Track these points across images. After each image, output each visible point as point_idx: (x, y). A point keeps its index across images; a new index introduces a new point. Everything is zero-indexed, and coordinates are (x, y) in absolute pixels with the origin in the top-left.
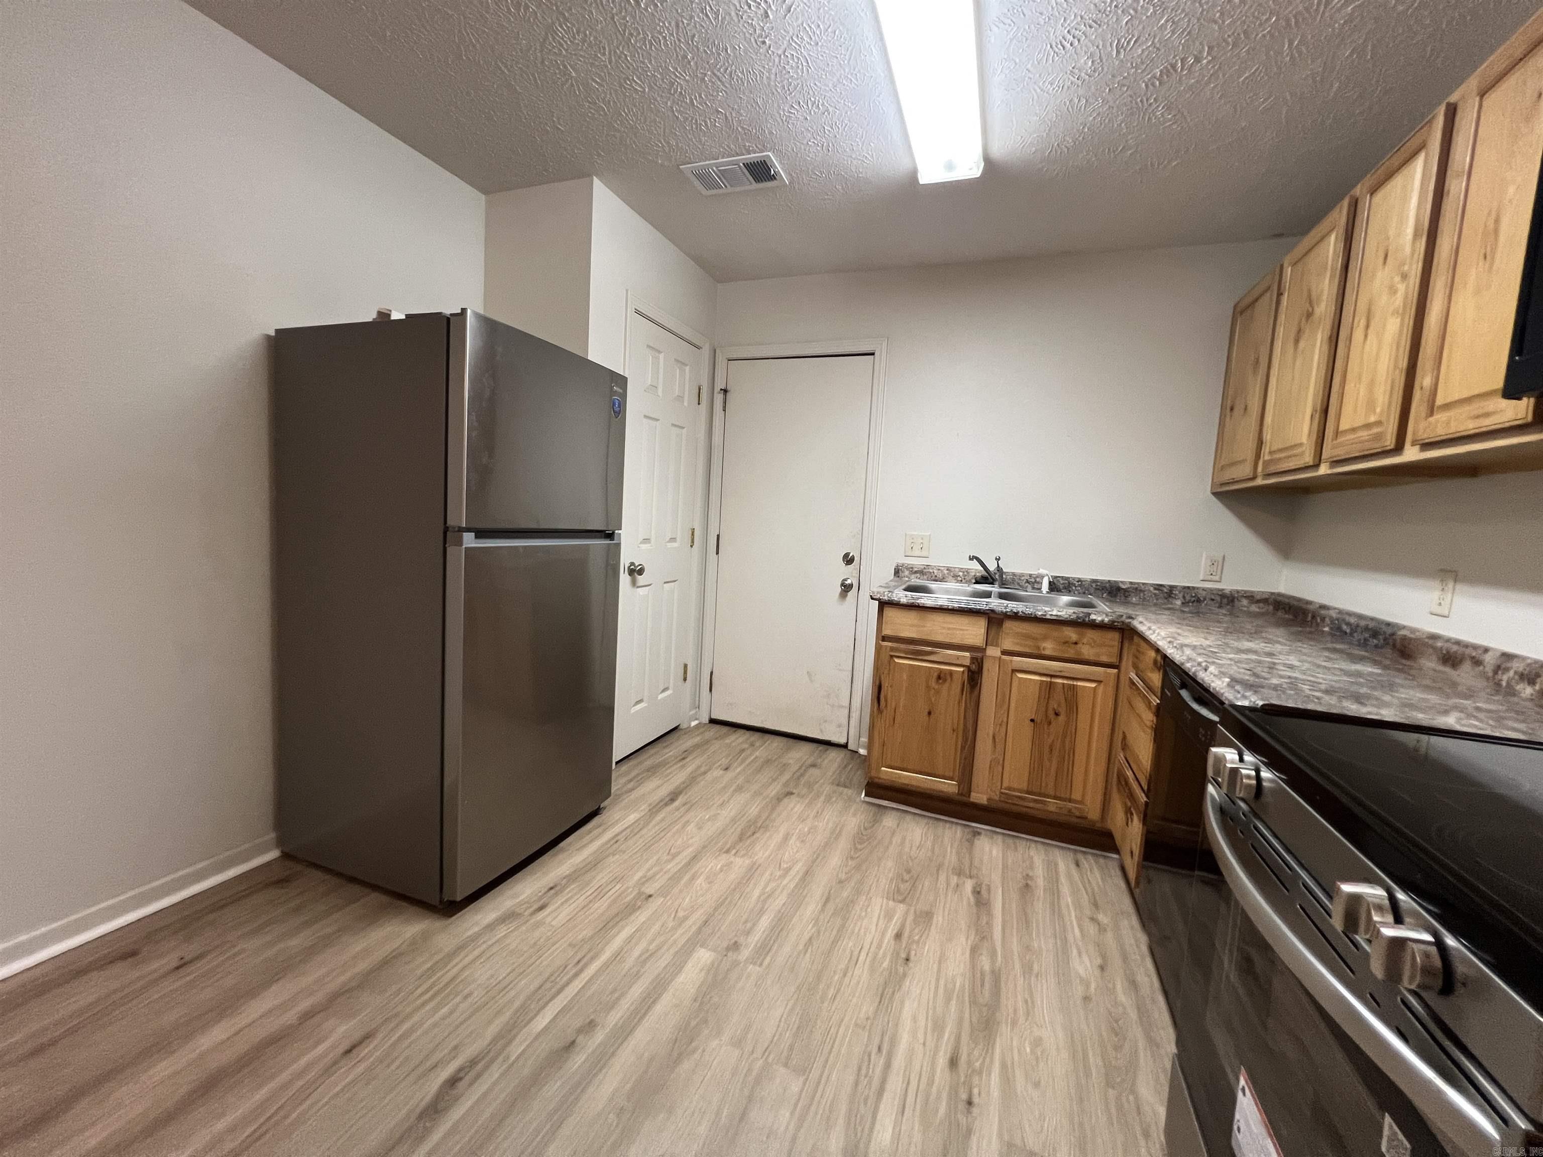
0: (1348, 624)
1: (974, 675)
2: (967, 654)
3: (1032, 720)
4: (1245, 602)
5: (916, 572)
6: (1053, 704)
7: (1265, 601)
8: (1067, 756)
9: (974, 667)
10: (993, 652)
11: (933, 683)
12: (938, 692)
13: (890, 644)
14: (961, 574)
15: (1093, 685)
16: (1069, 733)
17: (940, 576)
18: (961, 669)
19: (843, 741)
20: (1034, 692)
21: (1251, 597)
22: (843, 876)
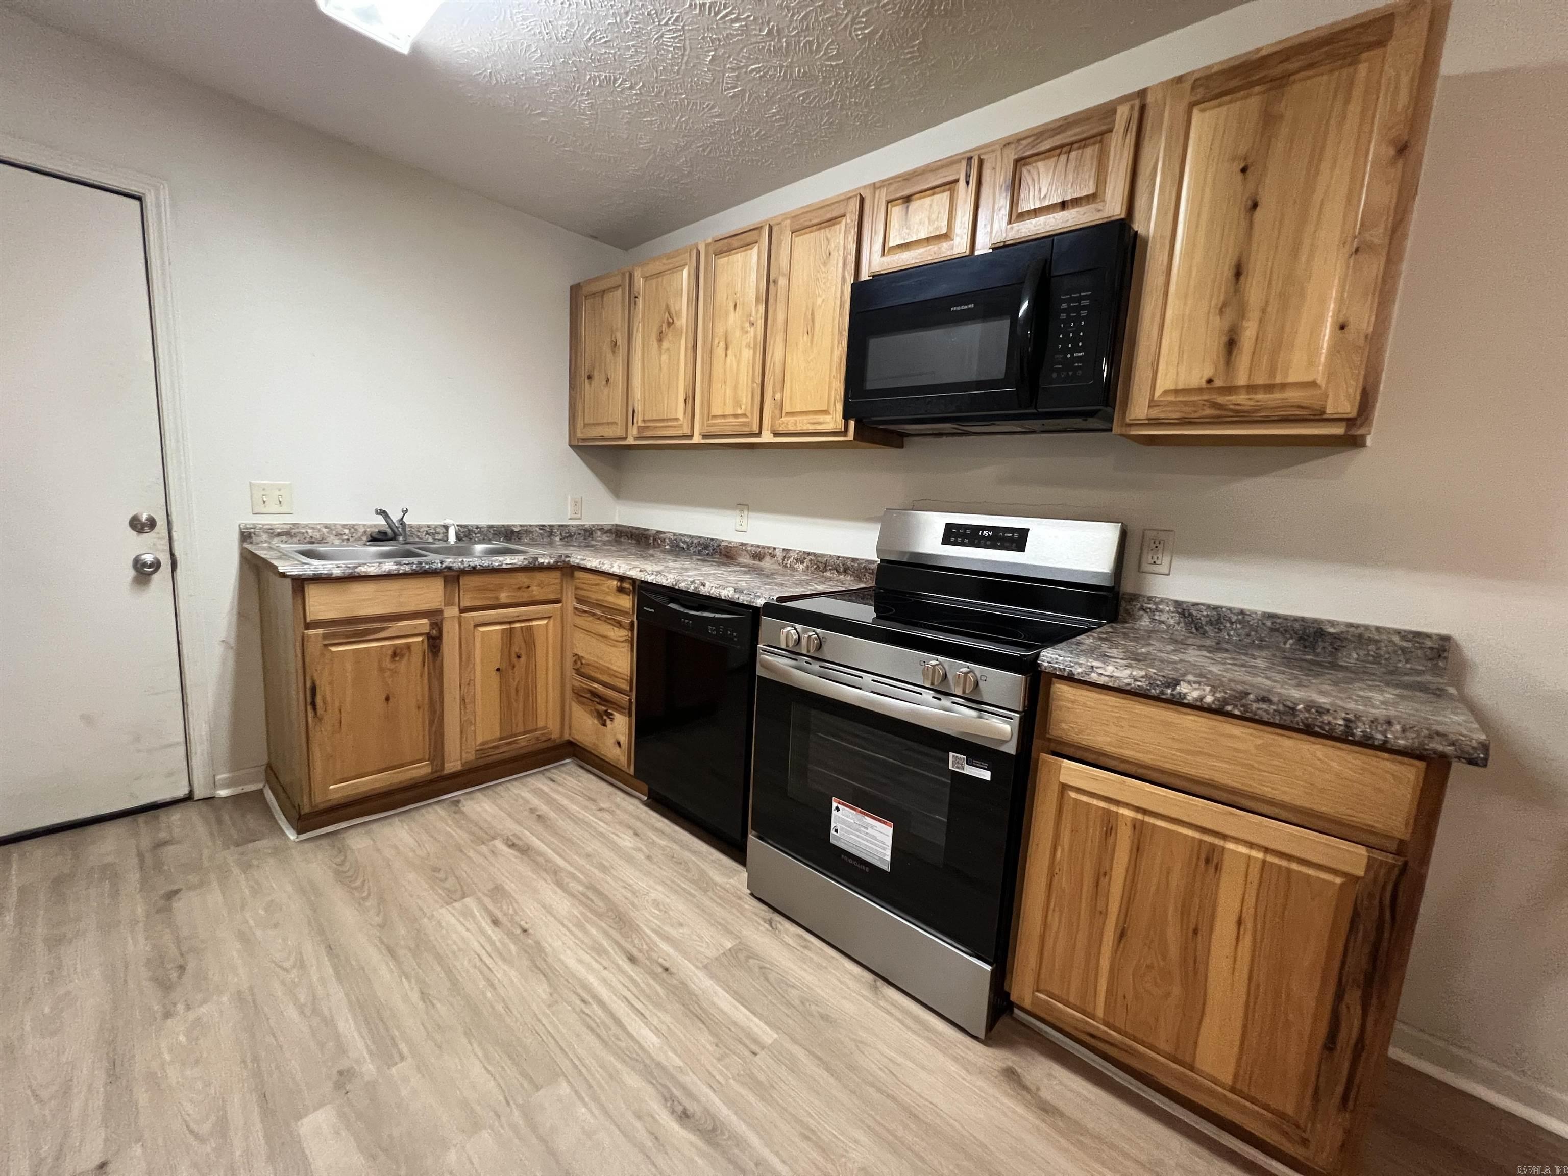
0: (684, 542)
1: (434, 642)
2: (425, 621)
3: (498, 670)
4: (599, 533)
5: (279, 535)
6: (515, 649)
7: (609, 531)
8: (529, 691)
9: (434, 632)
10: (451, 612)
11: (387, 663)
12: (395, 672)
13: (320, 631)
14: (346, 531)
15: (545, 622)
16: (531, 671)
17: (317, 536)
18: (420, 639)
19: (182, 792)
20: (496, 641)
21: (601, 529)
22: (378, 920)
